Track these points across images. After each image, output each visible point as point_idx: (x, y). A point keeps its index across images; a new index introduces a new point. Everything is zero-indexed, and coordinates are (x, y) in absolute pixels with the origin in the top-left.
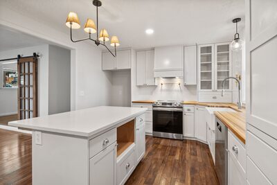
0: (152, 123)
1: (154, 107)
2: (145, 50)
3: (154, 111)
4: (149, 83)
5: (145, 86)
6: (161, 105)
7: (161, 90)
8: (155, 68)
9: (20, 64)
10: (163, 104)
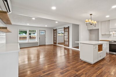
0: (109, 49)
1: (109, 42)
2: (105, 21)
3: (109, 44)
4: (107, 33)
5: (105, 35)
6: (113, 42)
7: (114, 36)
8: (110, 28)
9: (64, 29)
10: (114, 41)
